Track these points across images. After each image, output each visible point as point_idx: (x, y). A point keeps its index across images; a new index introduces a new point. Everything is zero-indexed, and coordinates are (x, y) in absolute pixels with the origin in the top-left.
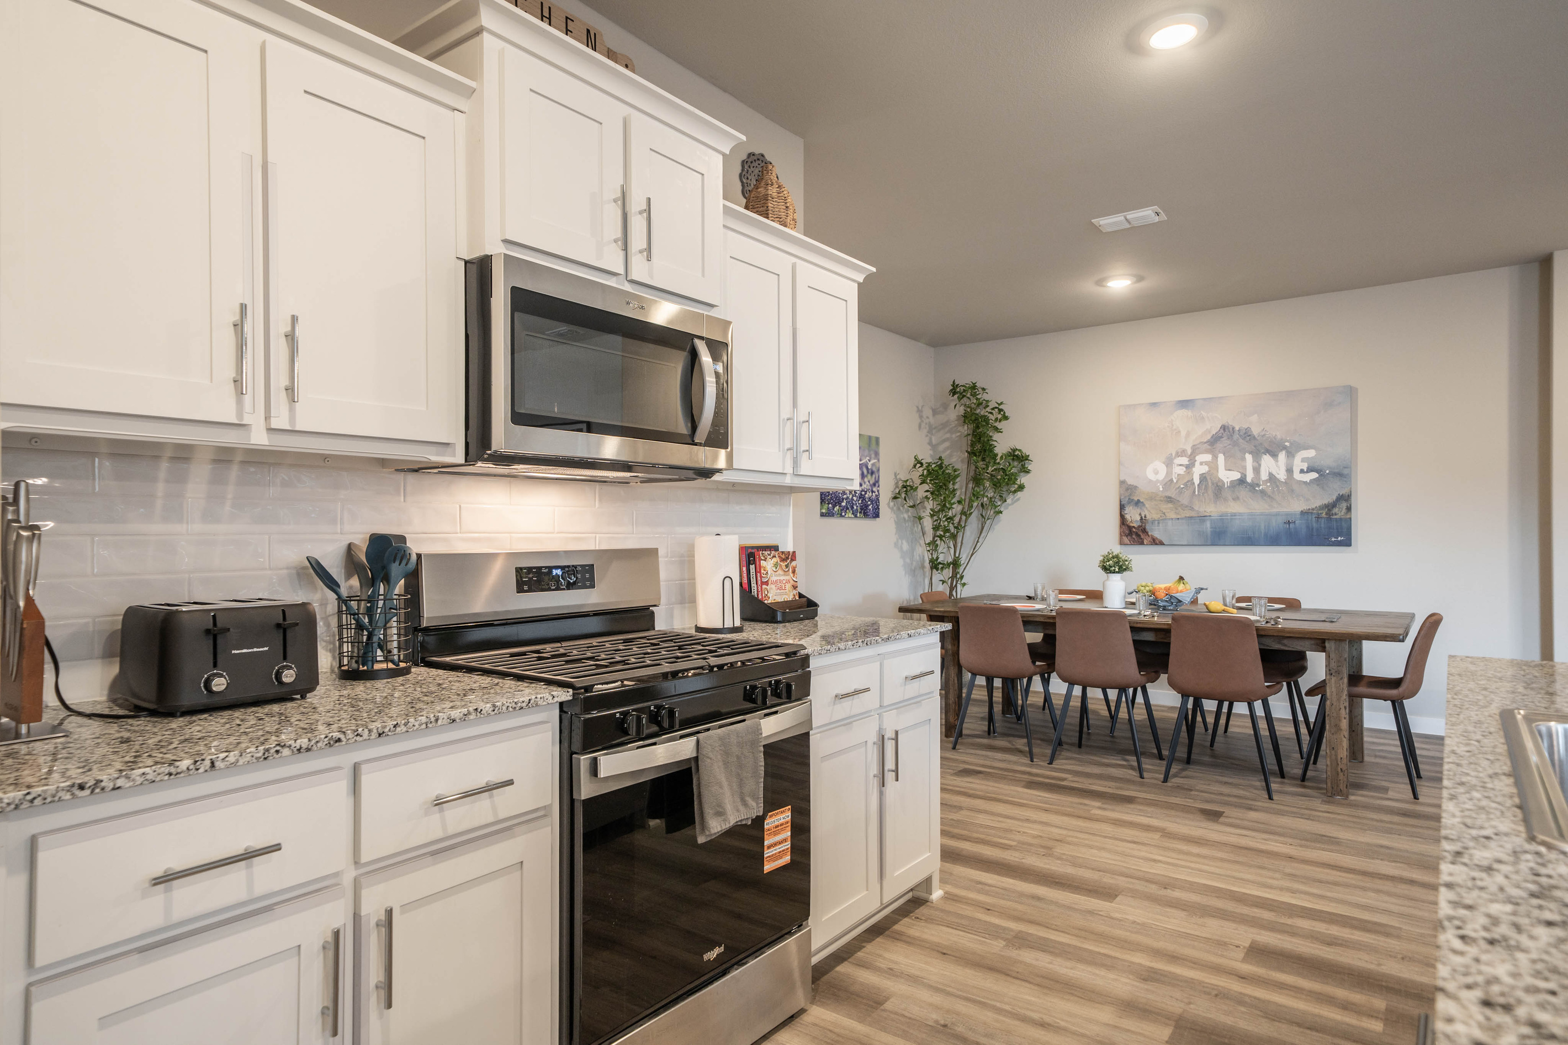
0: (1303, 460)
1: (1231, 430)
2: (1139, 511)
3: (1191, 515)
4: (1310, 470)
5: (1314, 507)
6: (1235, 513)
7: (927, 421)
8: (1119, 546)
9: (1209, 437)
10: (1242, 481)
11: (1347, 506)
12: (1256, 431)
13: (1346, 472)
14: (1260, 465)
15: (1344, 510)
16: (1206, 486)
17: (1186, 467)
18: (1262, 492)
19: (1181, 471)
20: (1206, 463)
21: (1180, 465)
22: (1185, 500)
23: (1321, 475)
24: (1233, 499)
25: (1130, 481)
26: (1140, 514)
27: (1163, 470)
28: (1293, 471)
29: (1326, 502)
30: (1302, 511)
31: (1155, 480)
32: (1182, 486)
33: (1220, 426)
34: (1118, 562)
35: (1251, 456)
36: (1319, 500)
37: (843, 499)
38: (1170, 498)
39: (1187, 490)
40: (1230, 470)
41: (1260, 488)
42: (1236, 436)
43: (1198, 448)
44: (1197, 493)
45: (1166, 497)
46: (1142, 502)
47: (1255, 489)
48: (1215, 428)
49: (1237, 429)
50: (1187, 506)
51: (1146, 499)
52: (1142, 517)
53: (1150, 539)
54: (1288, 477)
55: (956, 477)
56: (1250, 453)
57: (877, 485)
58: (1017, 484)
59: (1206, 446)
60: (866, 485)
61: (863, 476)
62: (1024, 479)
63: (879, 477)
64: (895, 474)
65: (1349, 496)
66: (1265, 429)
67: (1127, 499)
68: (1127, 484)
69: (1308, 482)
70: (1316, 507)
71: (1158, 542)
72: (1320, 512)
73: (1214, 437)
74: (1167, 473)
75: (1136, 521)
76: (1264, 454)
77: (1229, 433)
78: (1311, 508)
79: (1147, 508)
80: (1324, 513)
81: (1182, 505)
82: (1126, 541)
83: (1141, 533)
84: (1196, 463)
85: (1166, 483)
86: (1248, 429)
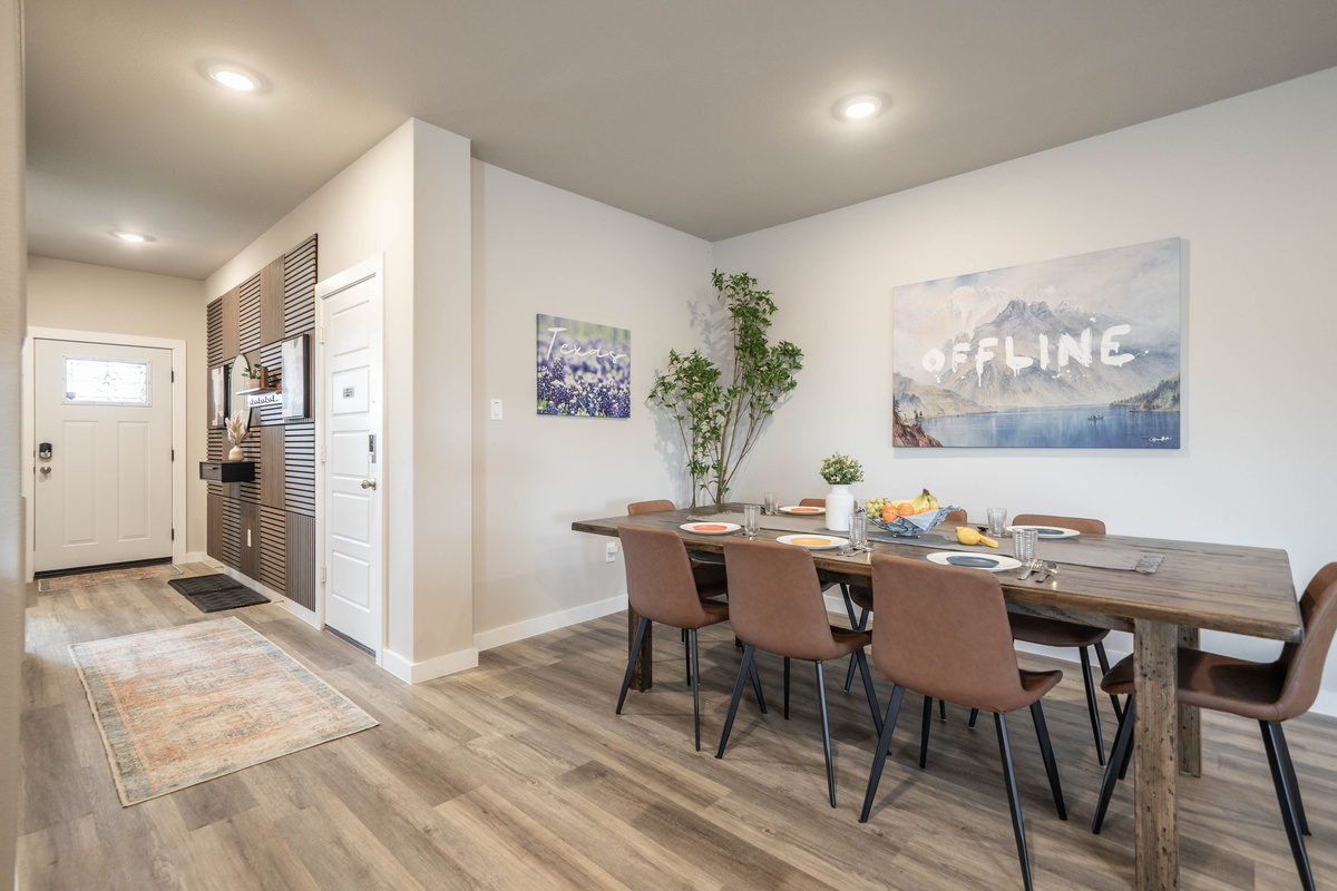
0: (1115, 339)
1: (1021, 306)
2: (914, 407)
3: (974, 412)
4: (1123, 351)
5: (1128, 398)
6: (1025, 408)
7: (703, 318)
8: (893, 449)
9: (993, 317)
10: (1035, 369)
11: (1174, 397)
12: (1052, 306)
13: (1172, 351)
14: (1057, 348)
15: (1170, 402)
16: (991, 376)
17: (968, 355)
18: (1060, 381)
19: (962, 359)
20: (992, 349)
21: (961, 352)
22: (966, 394)
23: (1138, 357)
24: (1024, 391)
25: (905, 374)
26: (915, 412)
27: (941, 359)
28: (1100, 354)
29: (1145, 391)
30: (1112, 404)
31: (931, 371)
32: (963, 377)
33: (1007, 302)
34: (842, 469)
35: (1046, 337)
36: (1135, 388)
37: (572, 396)
38: (949, 391)
39: (969, 381)
40: (1020, 356)
41: (1058, 376)
42: (1028, 314)
43: (982, 331)
44: (980, 385)
45: (945, 390)
46: (918, 398)
47: (1051, 378)
48: (1002, 306)
49: (1029, 304)
50: (968, 401)
51: (922, 394)
52: (917, 415)
53: (926, 440)
54: (1094, 362)
55: (716, 373)
56: (1045, 333)
57: (626, 381)
58: (789, 380)
59: (992, 328)
60: (609, 381)
61: (604, 371)
62: (796, 376)
63: (629, 373)
64: (656, 372)
65: (1177, 383)
66: (1064, 303)
67: (901, 395)
68: (901, 377)
69: (1120, 366)
70: (1131, 398)
71: (935, 444)
72: (1136, 404)
73: (1001, 317)
74: (946, 362)
75: (911, 419)
76: (1063, 333)
77: (1018, 311)
78: (1124, 400)
79: (923, 404)
80: (1142, 406)
81: (963, 399)
82: (900, 443)
83: (916, 434)
84: (979, 349)
85: (944, 374)
86: (1043, 304)
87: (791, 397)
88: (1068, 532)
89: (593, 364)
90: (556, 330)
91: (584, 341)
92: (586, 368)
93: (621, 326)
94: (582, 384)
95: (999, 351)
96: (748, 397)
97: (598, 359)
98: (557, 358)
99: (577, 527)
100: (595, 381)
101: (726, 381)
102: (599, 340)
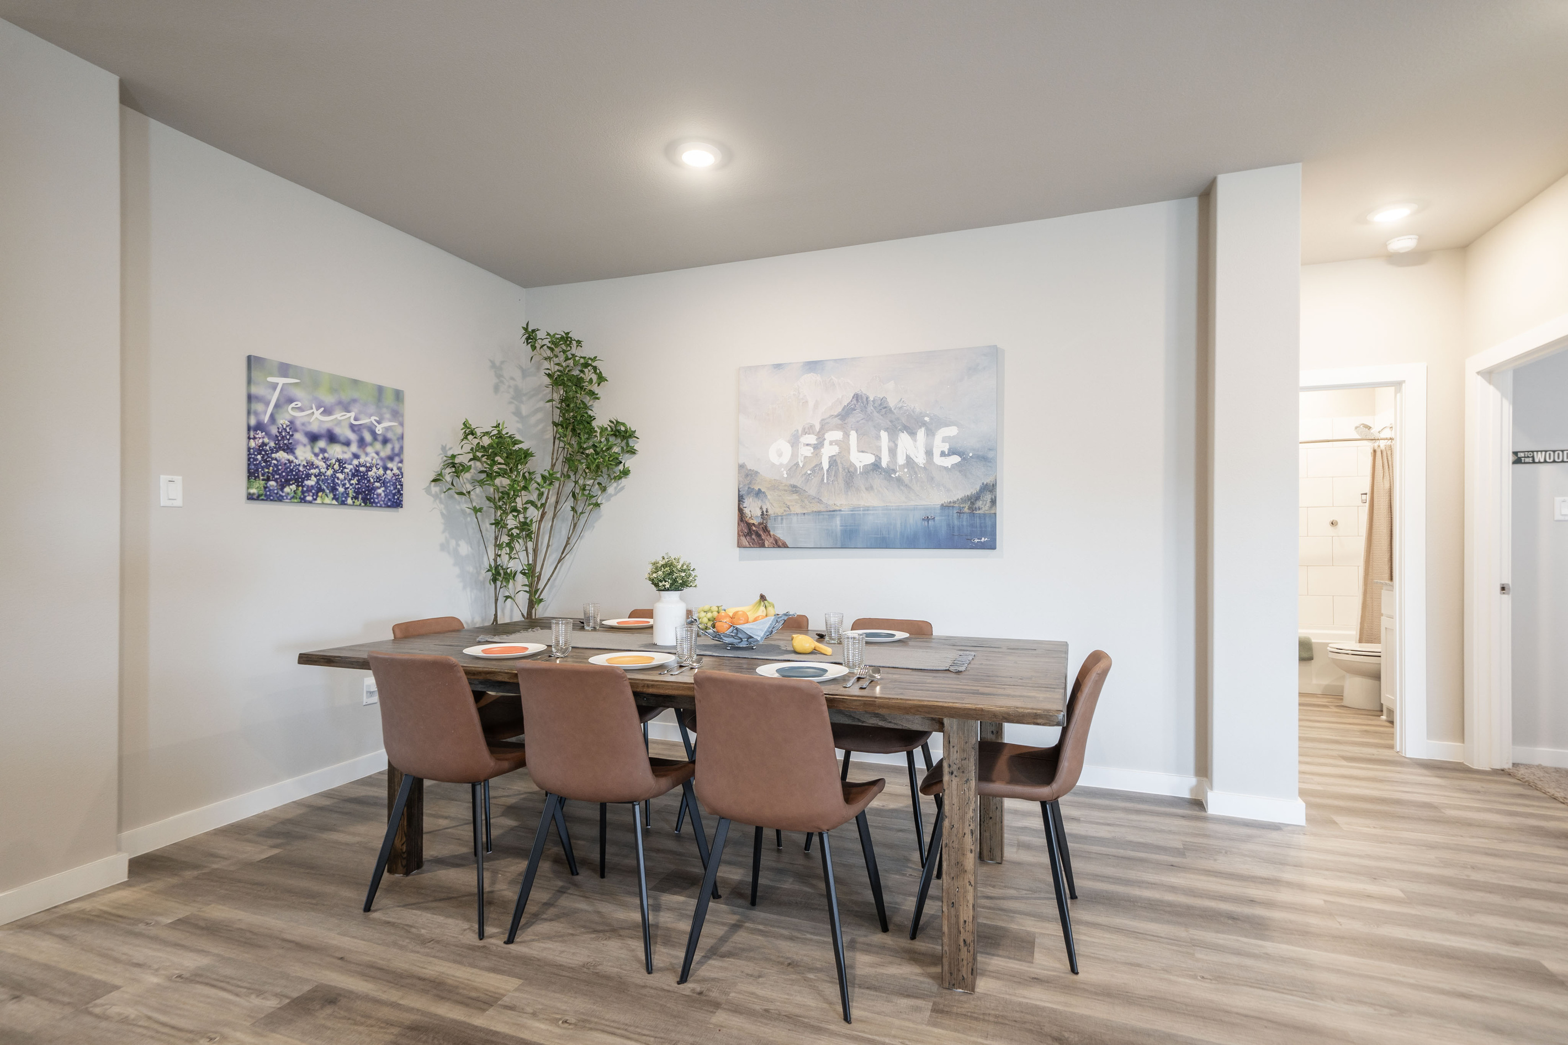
0: (945, 440)
1: (865, 399)
2: (759, 503)
3: (819, 509)
4: (952, 452)
5: (955, 499)
6: (868, 507)
7: (512, 383)
8: (738, 550)
9: (839, 409)
10: (876, 466)
11: (992, 499)
12: (892, 403)
13: (990, 455)
14: (896, 445)
15: (988, 504)
16: (835, 472)
17: (814, 448)
18: (899, 480)
19: (808, 452)
20: (837, 443)
21: (807, 445)
22: (812, 491)
23: (964, 459)
24: (867, 489)
25: (750, 466)
26: (761, 508)
27: (787, 450)
28: (933, 454)
29: (969, 493)
30: (942, 505)
31: (777, 463)
32: (809, 472)
33: (852, 395)
34: (671, 573)
35: (886, 433)
36: (960, 490)
37: (308, 476)
38: (794, 486)
39: (814, 477)
40: (863, 452)
41: (897, 475)
42: (870, 408)
43: (828, 423)
44: (825, 481)
45: (791, 485)
46: (764, 493)
47: (890, 476)
48: (847, 398)
49: (871, 399)
50: (814, 498)
51: (768, 489)
52: (763, 512)
53: (772, 540)
54: (927, 461)
55: (527, 454)
56: (886, 430)
57: (397, 459)
58: (621, 467)
59: (837, 421)
60: (370, 456)
61: (362, 443)
62: (629, 462)
63: (402, 448)
64: (444, 448)
65: (994, 486)
66: (902, 400)
67: (747, 489)
68: (747, 469)
69: (949, 467)
70: (958, 500)
71: (781, 544)
72: (962, 506)
73: (846, 409)
74: (792, 455)
75: (757, 517)
76: (901, 431)
77: (862, 404)
78: (952, 501)
79: (769, 500)
80: (967, 507)
81: (809, 496)
82: (744, 544)
83: (761, 533)
84: (825, 442)
85: (791, 468)
86: (884, 399)
87: (623, 488)
88: (900, 635)
89: (344, 432)
90: (281, 381)
91: (329, 399)
92: (332, 438)
93: (390, 383)
94: (325, 459)
95: (844, 445)
96: (570, 486)
97: (353, 427)
98: (283, 421)
99: (306, 659)
100: (348, 456)
101: (541, 463)
102: (354, 401)
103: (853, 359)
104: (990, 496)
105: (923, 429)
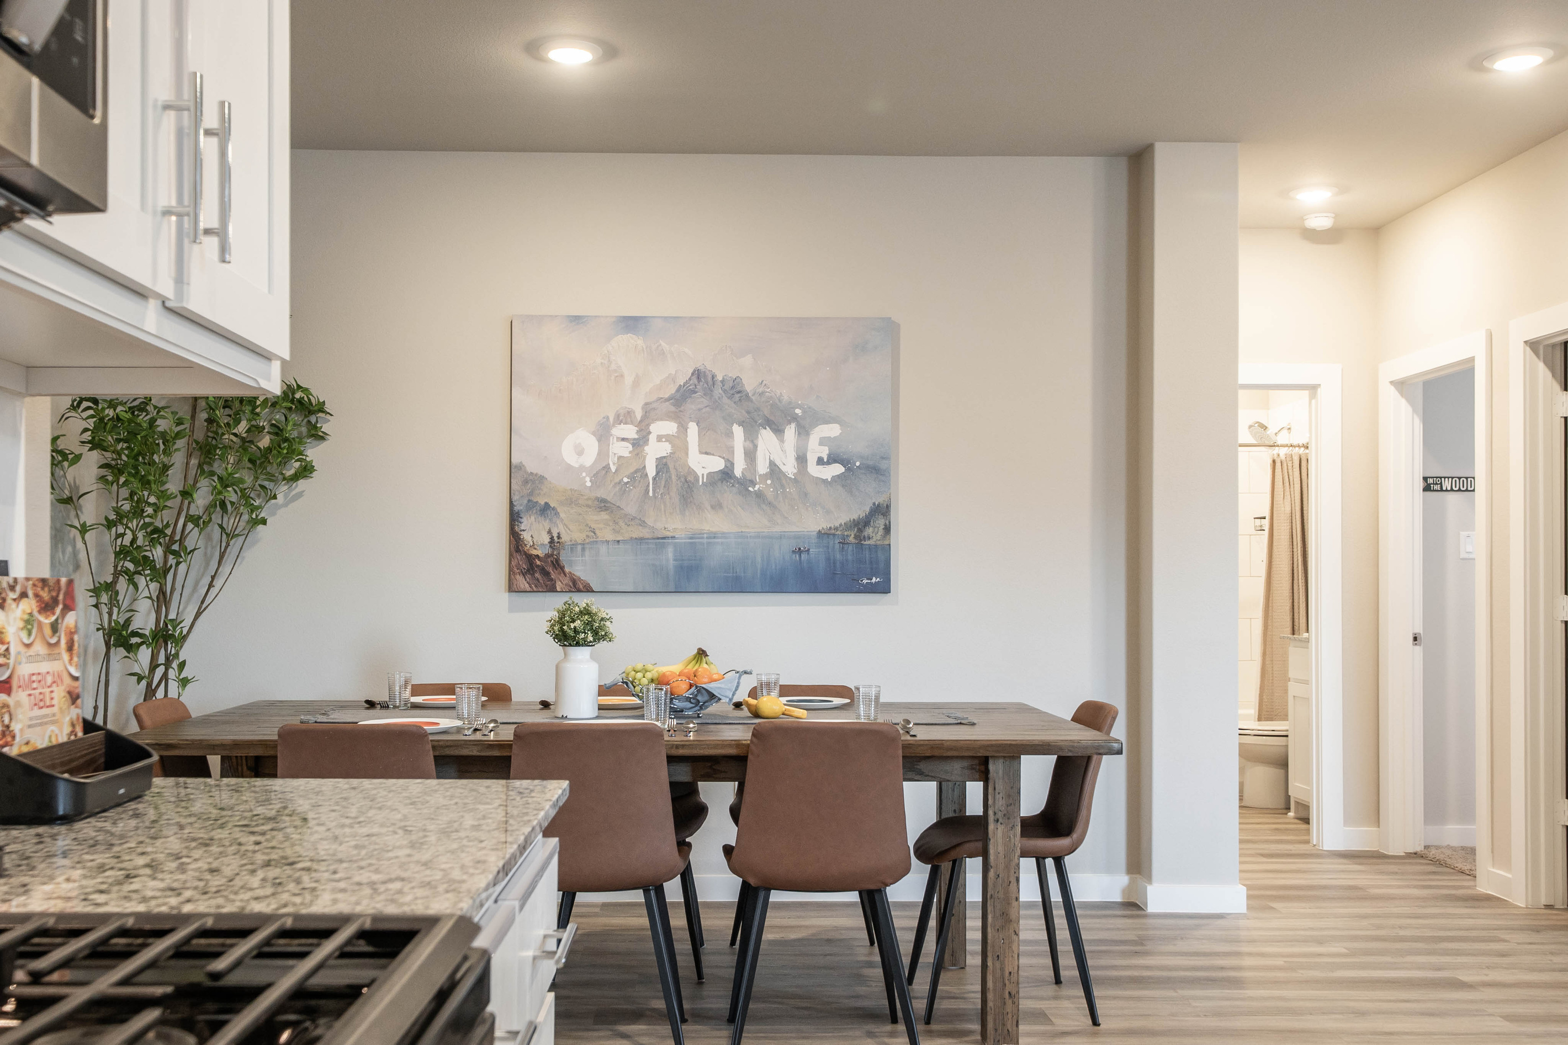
0: (823, 441)
1: (709, 379)
2: (547, 525)
3: (641, 535)
4: (833, 459)
5: (837, 525)
6: (715, 533)
8: (506, 595)
9: (671, 390)
10: (726, 475)
11: (885, 525)
12: (749, 385)
13: (883, 465)
14: (756, 447)
15: (881, 532)
16: (666, 481)
17: (633, 445)
18: (759, 495)
19: (624, 450)
20: (668, 438)
21: (623, 439)
22: (631, 508)
23: (848, 470)
24: (713, 507)
25: (532, 466)
26: (549, 532)
27: (592, 447)
28: (807, 460)
29: (855, 516)
30: (819, 532)
31: (577, 465)
32: (626, 480)
33: (691, 371)
35: (741, 429)
36: (844, 512)
38: (603, 501)
39: (634, 486)
40: (707, 453)
41: (756, 489)
42: (718, 391)
43: (654, 409)
44: (651, 494)
45: (597, 499)
46: (554, 509)
47: (747, 489)
48: (684, 374)
49: (720, 378)
50: (633, 519)
51: (561, 503)
52: (552, 538)
53: (567, 580)
54: (799, 471)
56: (741, 423)
58: (299, 461)
59: (668, 407)
62: (314, 453)
65: (888, 507)
66: (764, 382)
67: (525, 502)
68: (526, 472)
69: (829, 480)
70: (841, 525)
71: (581, 587)
72: (846, 533)
73: (682, 390)
74: (599, 454)
75: (543, 545)
76: (763, 427)
77: (706, 385)
78: (833, 527)
79: (562, 520)
80: (853, 536)
81: (626, 515)
82: (522, 586)
83: (550, 570)
84: (651, 436)
85: (597, 473)
86: (738, 380)
87: (300, 495)
103: (692, 319)
104: (883, 520)
105: (793, 425)
